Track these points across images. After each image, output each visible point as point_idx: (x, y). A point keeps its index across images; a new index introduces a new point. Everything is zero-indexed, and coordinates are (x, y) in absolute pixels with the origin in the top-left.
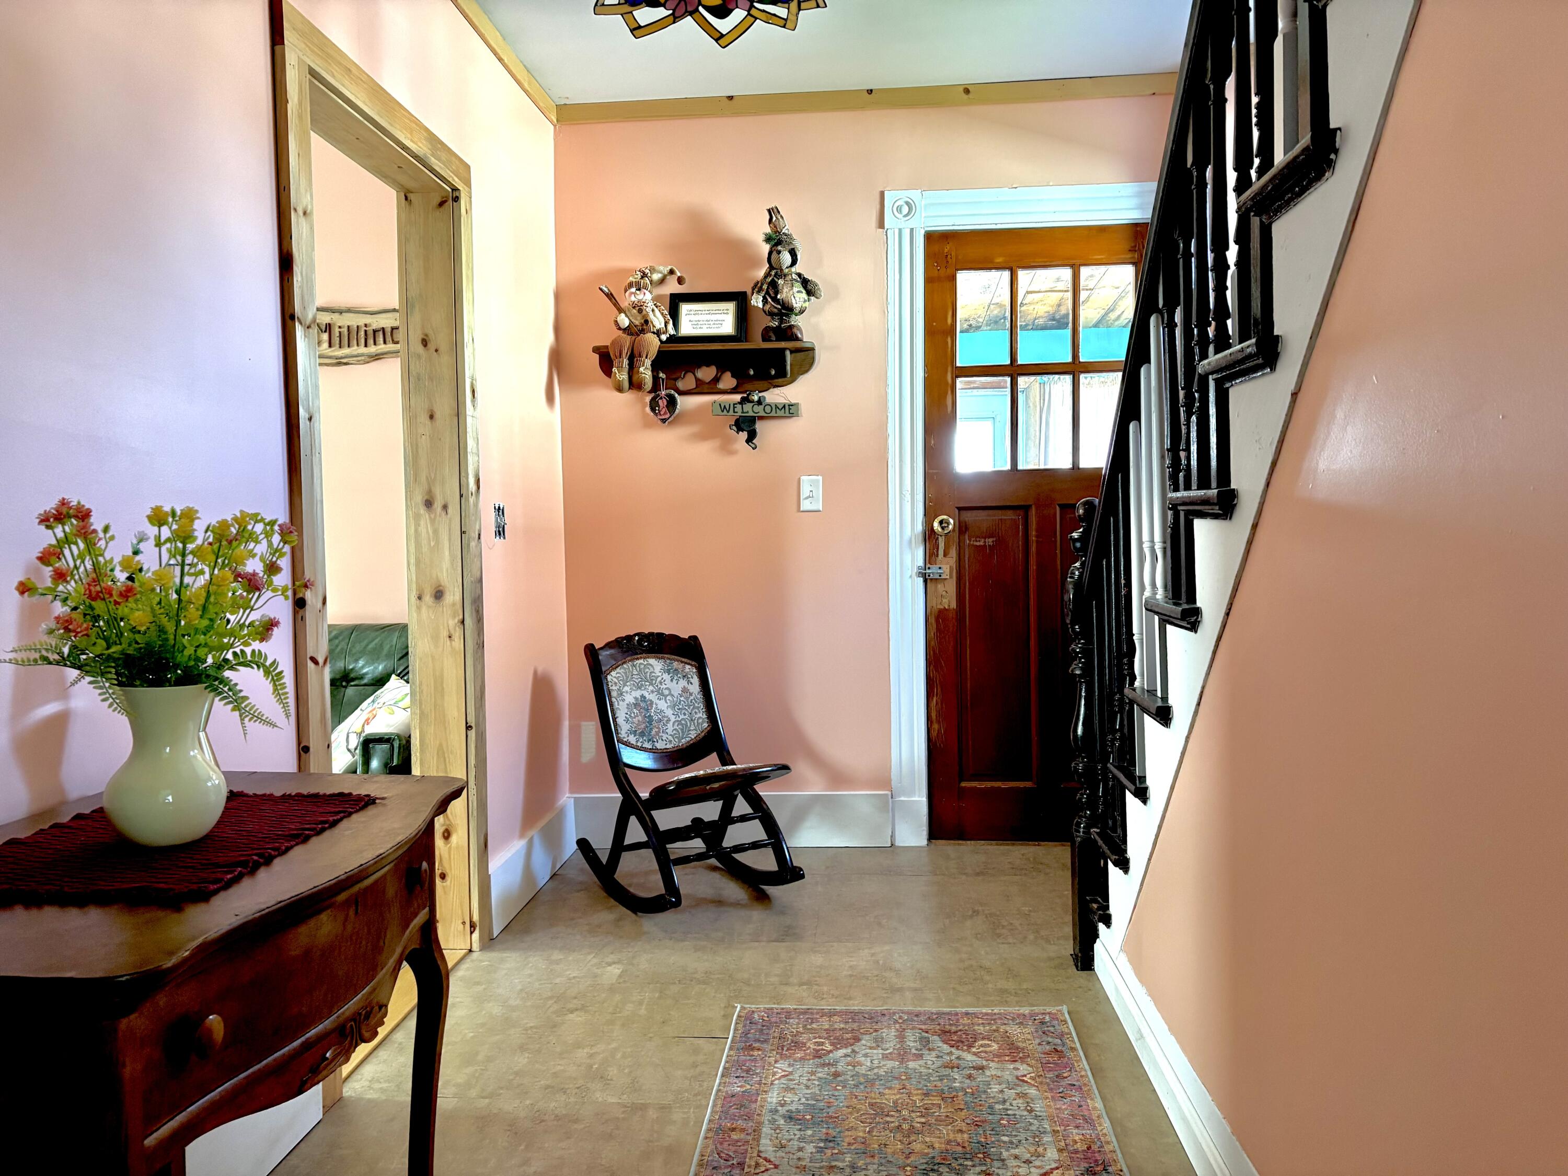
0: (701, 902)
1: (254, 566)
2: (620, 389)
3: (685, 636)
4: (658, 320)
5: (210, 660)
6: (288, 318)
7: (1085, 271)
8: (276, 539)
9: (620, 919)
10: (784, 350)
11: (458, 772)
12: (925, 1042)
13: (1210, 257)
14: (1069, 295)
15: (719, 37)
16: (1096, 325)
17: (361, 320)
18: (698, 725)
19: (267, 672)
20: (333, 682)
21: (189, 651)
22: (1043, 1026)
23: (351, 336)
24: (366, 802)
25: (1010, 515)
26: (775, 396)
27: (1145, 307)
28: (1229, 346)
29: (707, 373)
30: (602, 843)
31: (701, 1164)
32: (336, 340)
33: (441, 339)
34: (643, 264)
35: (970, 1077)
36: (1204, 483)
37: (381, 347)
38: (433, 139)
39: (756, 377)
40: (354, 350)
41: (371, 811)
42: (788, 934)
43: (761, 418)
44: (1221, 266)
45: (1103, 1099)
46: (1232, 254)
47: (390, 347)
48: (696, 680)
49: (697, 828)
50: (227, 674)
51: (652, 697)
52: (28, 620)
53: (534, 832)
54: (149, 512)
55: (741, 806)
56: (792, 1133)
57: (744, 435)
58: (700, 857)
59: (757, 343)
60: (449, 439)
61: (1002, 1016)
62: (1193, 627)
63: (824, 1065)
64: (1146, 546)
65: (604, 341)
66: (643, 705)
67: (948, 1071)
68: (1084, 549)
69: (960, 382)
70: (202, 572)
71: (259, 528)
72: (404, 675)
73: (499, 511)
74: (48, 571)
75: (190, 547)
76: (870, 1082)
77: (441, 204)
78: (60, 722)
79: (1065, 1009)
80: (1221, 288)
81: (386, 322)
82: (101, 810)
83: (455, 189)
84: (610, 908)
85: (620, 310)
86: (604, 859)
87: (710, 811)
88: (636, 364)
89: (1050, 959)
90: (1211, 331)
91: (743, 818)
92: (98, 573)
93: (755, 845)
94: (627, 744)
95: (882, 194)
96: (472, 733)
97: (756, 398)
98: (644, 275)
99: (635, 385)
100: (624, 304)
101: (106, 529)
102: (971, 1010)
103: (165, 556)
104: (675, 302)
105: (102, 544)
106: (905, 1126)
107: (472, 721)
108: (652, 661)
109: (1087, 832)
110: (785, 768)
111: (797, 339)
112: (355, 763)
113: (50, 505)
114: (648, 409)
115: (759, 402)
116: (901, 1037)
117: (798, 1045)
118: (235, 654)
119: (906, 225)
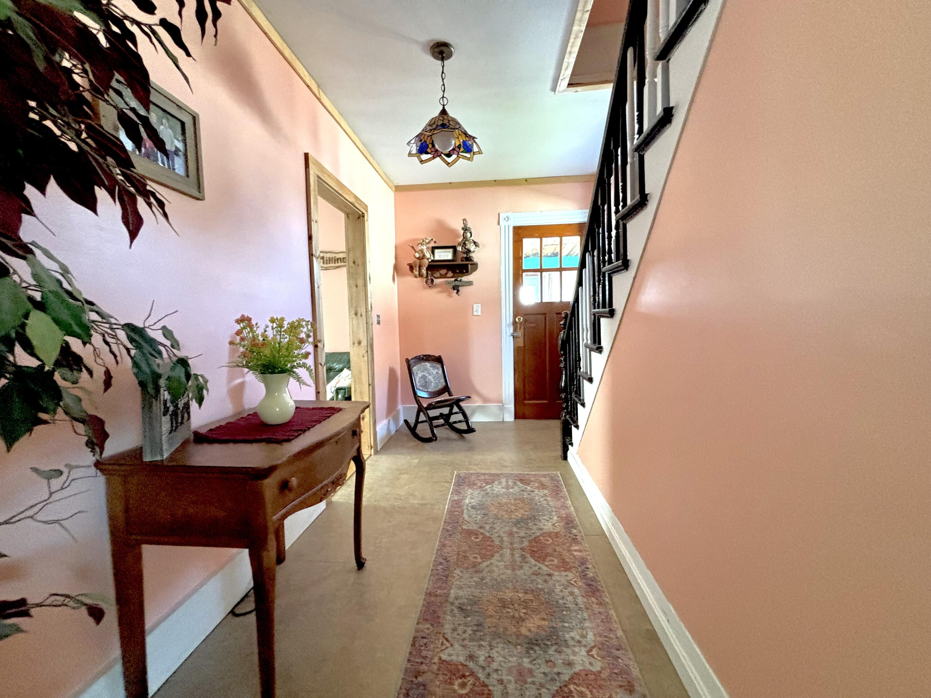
0: (443, 439)
1: (303, 335)
2: (416, 277)
3: (437, 355)
4: (428, 255)
5: (289, 365)
6: (311, 255)
7: (564, 238)
8: (309, 327)
9: (418, 444)
10: (467, 265)
11: (366, 399)
12: (515, 483)
13: (606, 234)
14: (559, 246)
15: (448, 164)
16: (567, 256)
17: (333, 255)
18: (442, 384)
19: (307, 369)
20: (327, 370)
21: (283, 362)
22: (552, 478)
23: (330, 260)
24: (340, 410)
25: (540, 316)
26: (465, 279)
27: (585, 250)
28: (613, 263)
29: (443, 272)
30: (412, 421)
31: (445, 522)
32: (325, 262)
33: (359, 261)
34: (422, 237)
35: (529, 494)
36: (604, 307)
37: (340, 264)
38: (356, 197)
39: (459, 272)
40: (331, 265)
41: (341, 412)
42: (471, 449)
43: (461, 286)
44: (610, 237)
45: (571, 501)
46: (614, 233)
47: (343, 264)
48: (441, 369)
49: (442, 416)
50: (295, 370)
51: (427, 375)
52: (232, 353)
53: (390, 418)
54: (269, 319)
55: (455, 409)
56: (473, 512)
57: (455, 291)
58: (443, 425)
59: (459, 262)
60: (362, 294)
61: (539, 475)
62: (600, 352)
63: (483, 490)
64: (584, 327)
65: (411, 262)
66: (424, 377)
67: (522, 492)
68: (564, 328)
69: (524, 274)
70: (286, 338)
71: (304, 323)
72: (349, 368)
73: (378, 316)
74: (238, 338)
75: (283, 329)
76: (497, 496)
77: (359, 218)
78: (242, 385)
79: (559, 472)
80: (610, 244)
81: (341, 256)
82: (255, 413)
83: (363, 213)
84: (414, 441)
85: (416, 252)
86: (412, 425)
87: (446, 411)
88: (421, 268)
89: (553, 457)
90: (606, 258)
91: (456, 413)
92: (254, 338)
93: (460, 422)
94: (419, 390)
95: (499, 214)
96: (371, 386)
97: (459, 279)
98: (423, 241)
99: (421, 275)
100: (417, 250)
101: (257, 324)
102: (530, 473)
103: (275, 333)
104: (433, 249)
105: (255, 329)
106: (509, 510)
107: (371, 383)
108: (427, 364)
109: (565, 416)
110: (469, 397)
111: (472, 260)
112: (333, 396)
113: (238, 316)
114: (425, 283)
115: (460, 281)
116: (507, 482)
117: (475, 484)
118: (297, 364)
119: (507, 224)
